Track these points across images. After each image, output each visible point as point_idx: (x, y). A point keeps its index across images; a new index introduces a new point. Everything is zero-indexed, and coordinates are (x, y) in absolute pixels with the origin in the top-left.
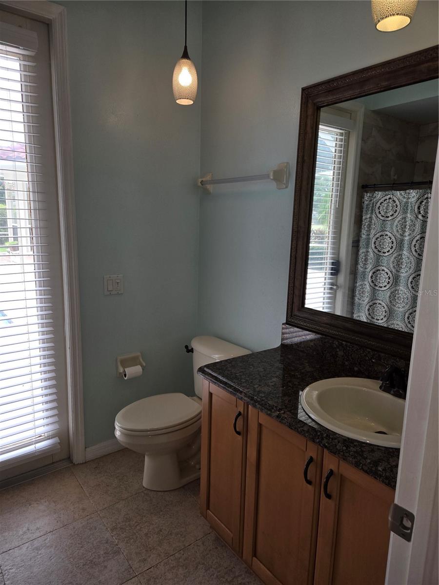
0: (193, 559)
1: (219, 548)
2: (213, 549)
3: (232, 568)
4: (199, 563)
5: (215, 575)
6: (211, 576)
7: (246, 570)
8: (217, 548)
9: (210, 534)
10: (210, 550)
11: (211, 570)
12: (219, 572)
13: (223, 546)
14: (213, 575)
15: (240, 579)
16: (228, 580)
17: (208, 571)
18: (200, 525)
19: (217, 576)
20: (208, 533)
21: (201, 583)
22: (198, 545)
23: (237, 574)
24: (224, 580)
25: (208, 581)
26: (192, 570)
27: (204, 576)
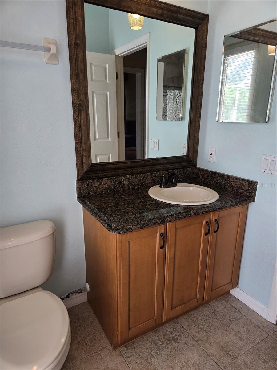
0: (143, 365)
1: (135, 346)
2: (135, 350)
3: (152, 340)
4: (147, 361)
5: (157, 352)
6: (158, 354)
7: (154, 332)
8: (134, 348)
9: (120, 352)
10: (136, 353)
11: (153, 354)
12: (154, 349)
13: (133, 344)
14: (157, 353)
15: (160, 337)
16: (161, 344)
17: (154, 356)
18: (110, 358)
19: (158, 350)
20: (119, 352)
21: (163, 361)
22: (130, 361)
23: (157, 338)
24: (161, 346)
25: (162, 356)
26: (152, 367)
27: (158, 359)
